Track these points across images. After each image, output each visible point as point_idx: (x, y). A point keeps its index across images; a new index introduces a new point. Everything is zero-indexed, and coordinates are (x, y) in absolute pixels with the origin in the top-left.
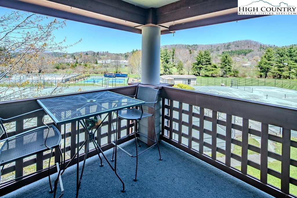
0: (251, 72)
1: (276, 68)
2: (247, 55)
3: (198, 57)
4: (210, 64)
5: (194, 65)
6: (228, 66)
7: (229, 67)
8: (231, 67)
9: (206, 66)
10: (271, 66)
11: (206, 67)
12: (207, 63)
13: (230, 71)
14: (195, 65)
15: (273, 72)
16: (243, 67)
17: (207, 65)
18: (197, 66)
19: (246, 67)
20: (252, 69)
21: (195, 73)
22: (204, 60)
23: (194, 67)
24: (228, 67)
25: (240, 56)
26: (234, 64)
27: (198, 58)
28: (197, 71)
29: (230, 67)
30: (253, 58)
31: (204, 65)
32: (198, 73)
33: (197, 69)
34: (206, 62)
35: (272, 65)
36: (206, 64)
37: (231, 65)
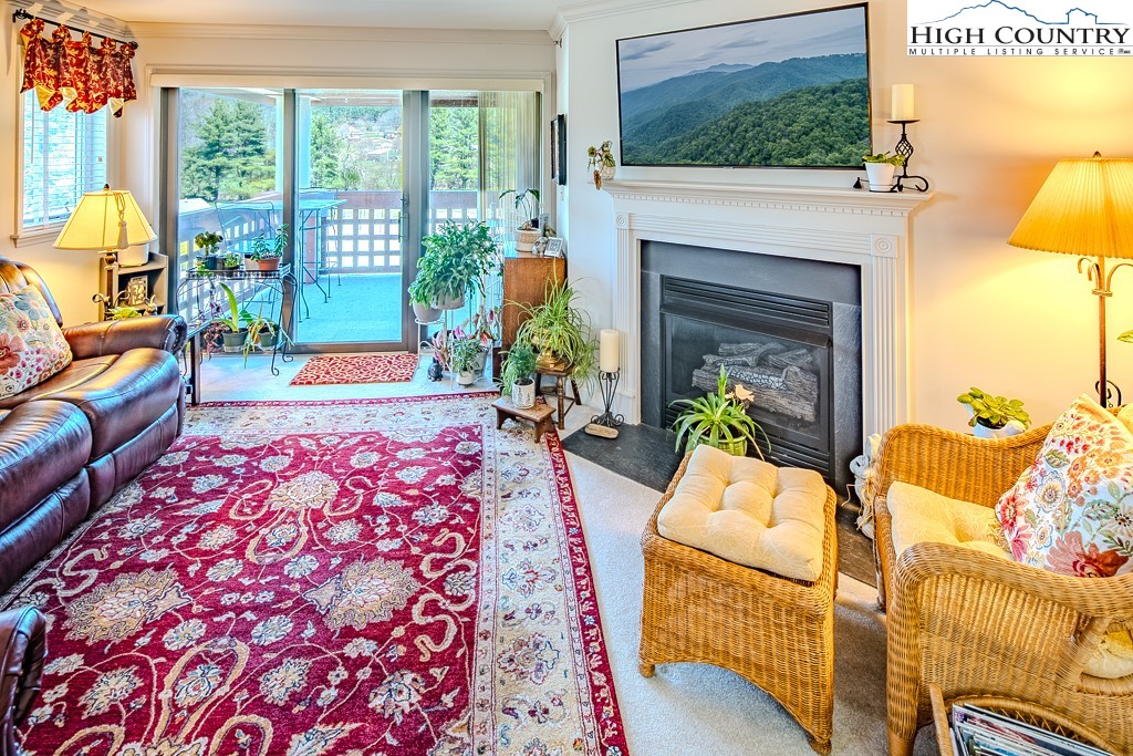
0: (394, 174)
1: (455, 159)
2: (380, 119)
3: (209, 123)
4: (260, 152)
5: (189, 157)
6: (324, 157)
7: (330, 161)
8: (336, 159)
9: (242, 159)
10: (442, 156)
11: (244, 164)
12: (249, 149)
13: (332, 174)
14: (194, 158)
15: (449, 170)
16: (371, 158)
17: (250, 155)
18: (206, 162)
19: (377, 158)
20: (395, 167)
21: (195, 190)
22: (236, 139)
23: (193, 167)
24: (325, 162)
25: (360, 122)
26: (343, 151)
27: (209, 131)
28: (204, 184)
29: (333, 161)
30: (396, 128)
31: (235, 156)
32: (209, 188)
33: (204, 173)
34: (245, 145)
35: (446, 152)
36: (244, 153)
37: (335, 154)
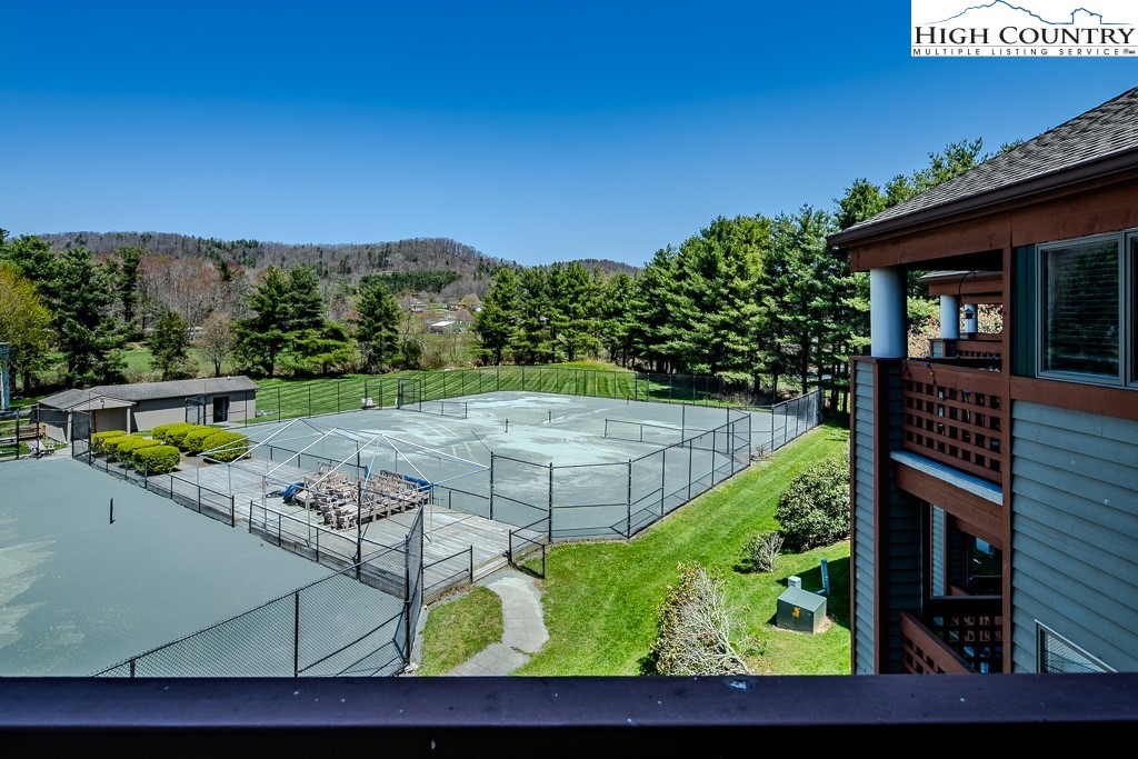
0: (458, 348)
1: (522, 332)
2: (443, 291)
3: (263, 293)
4: (318, 325)
5: (242, 330)
6: (384, 330)
7: (390, 333)
8: (396, 332)
9: (297, 333)
10: (510, 328)
11: (299, 338)
12: (304, 320)
13: (392, 349)
14: (248, 331)
15: (516, 343)
16: (434, 330)
17: (306, 328)
18: (260, 335)
19: (440, 331)
20: (459, 340)
21: (249, 364)
22: (291, 310)
23: (246, 341)
24: (384, 335)
25: (423, 293)
26: (404, 324)
27: (261, 301)
28: (257, 359)
29: (393, 334)
30: (460, 299)
31: (292, 328)
32: (263, 363)
33: (259, 348)
34: (300, 317)
35: (513, 324)
36: (300, 326)
37: (396, 327)
